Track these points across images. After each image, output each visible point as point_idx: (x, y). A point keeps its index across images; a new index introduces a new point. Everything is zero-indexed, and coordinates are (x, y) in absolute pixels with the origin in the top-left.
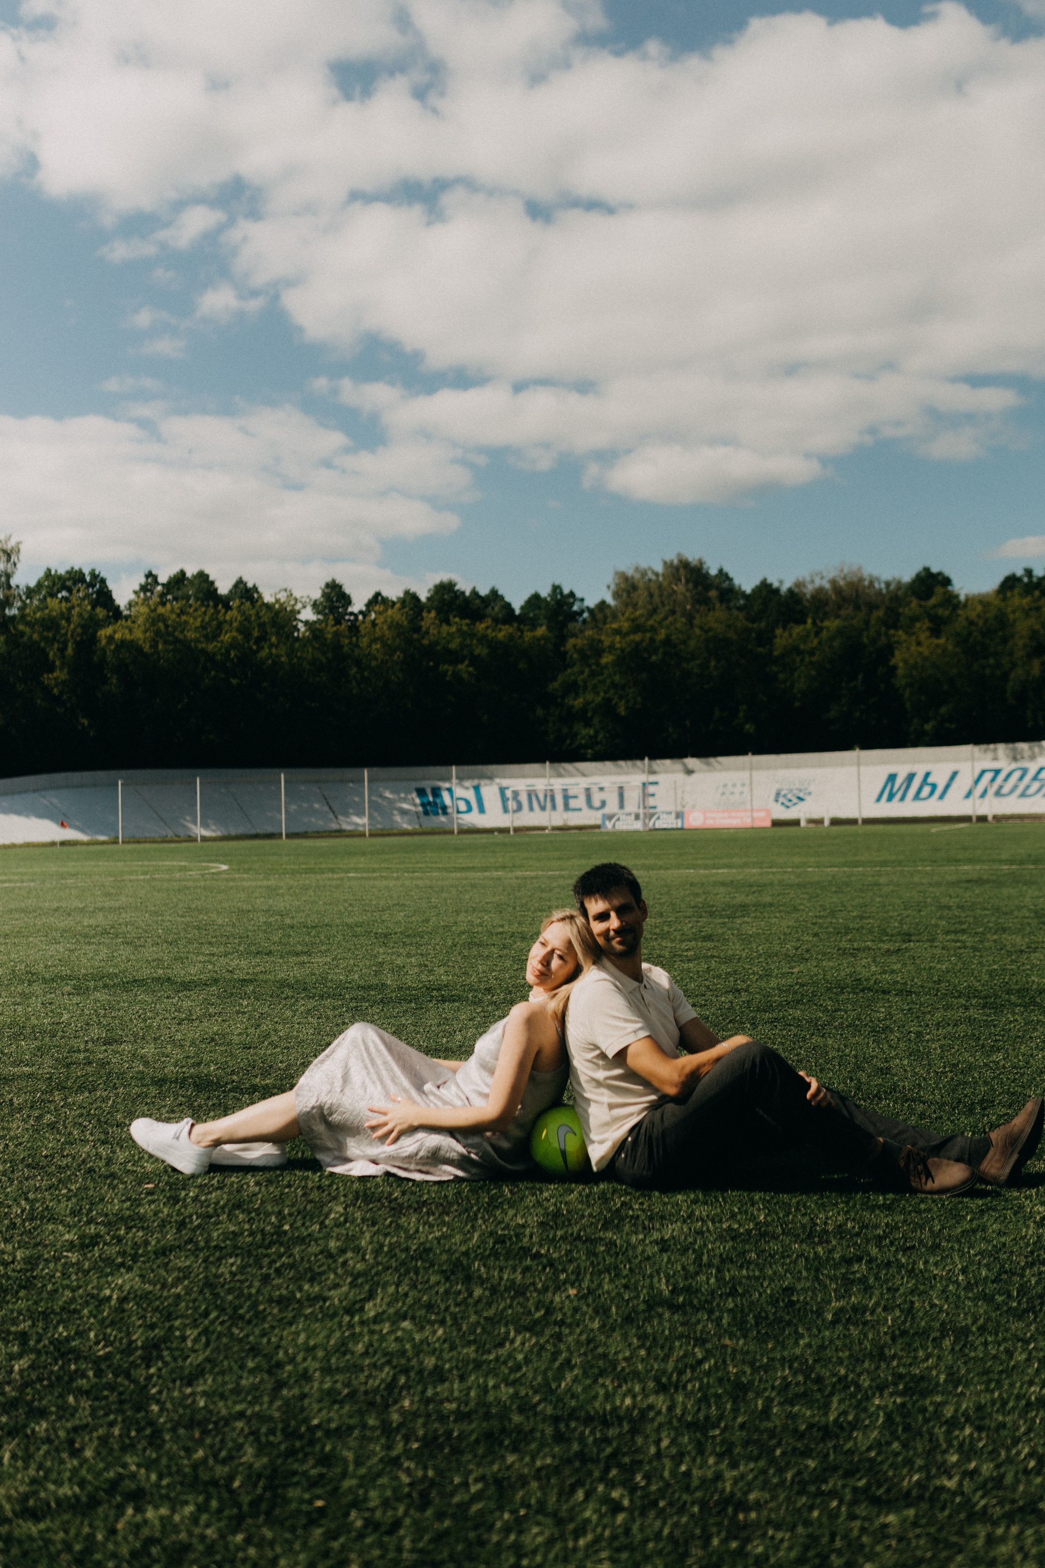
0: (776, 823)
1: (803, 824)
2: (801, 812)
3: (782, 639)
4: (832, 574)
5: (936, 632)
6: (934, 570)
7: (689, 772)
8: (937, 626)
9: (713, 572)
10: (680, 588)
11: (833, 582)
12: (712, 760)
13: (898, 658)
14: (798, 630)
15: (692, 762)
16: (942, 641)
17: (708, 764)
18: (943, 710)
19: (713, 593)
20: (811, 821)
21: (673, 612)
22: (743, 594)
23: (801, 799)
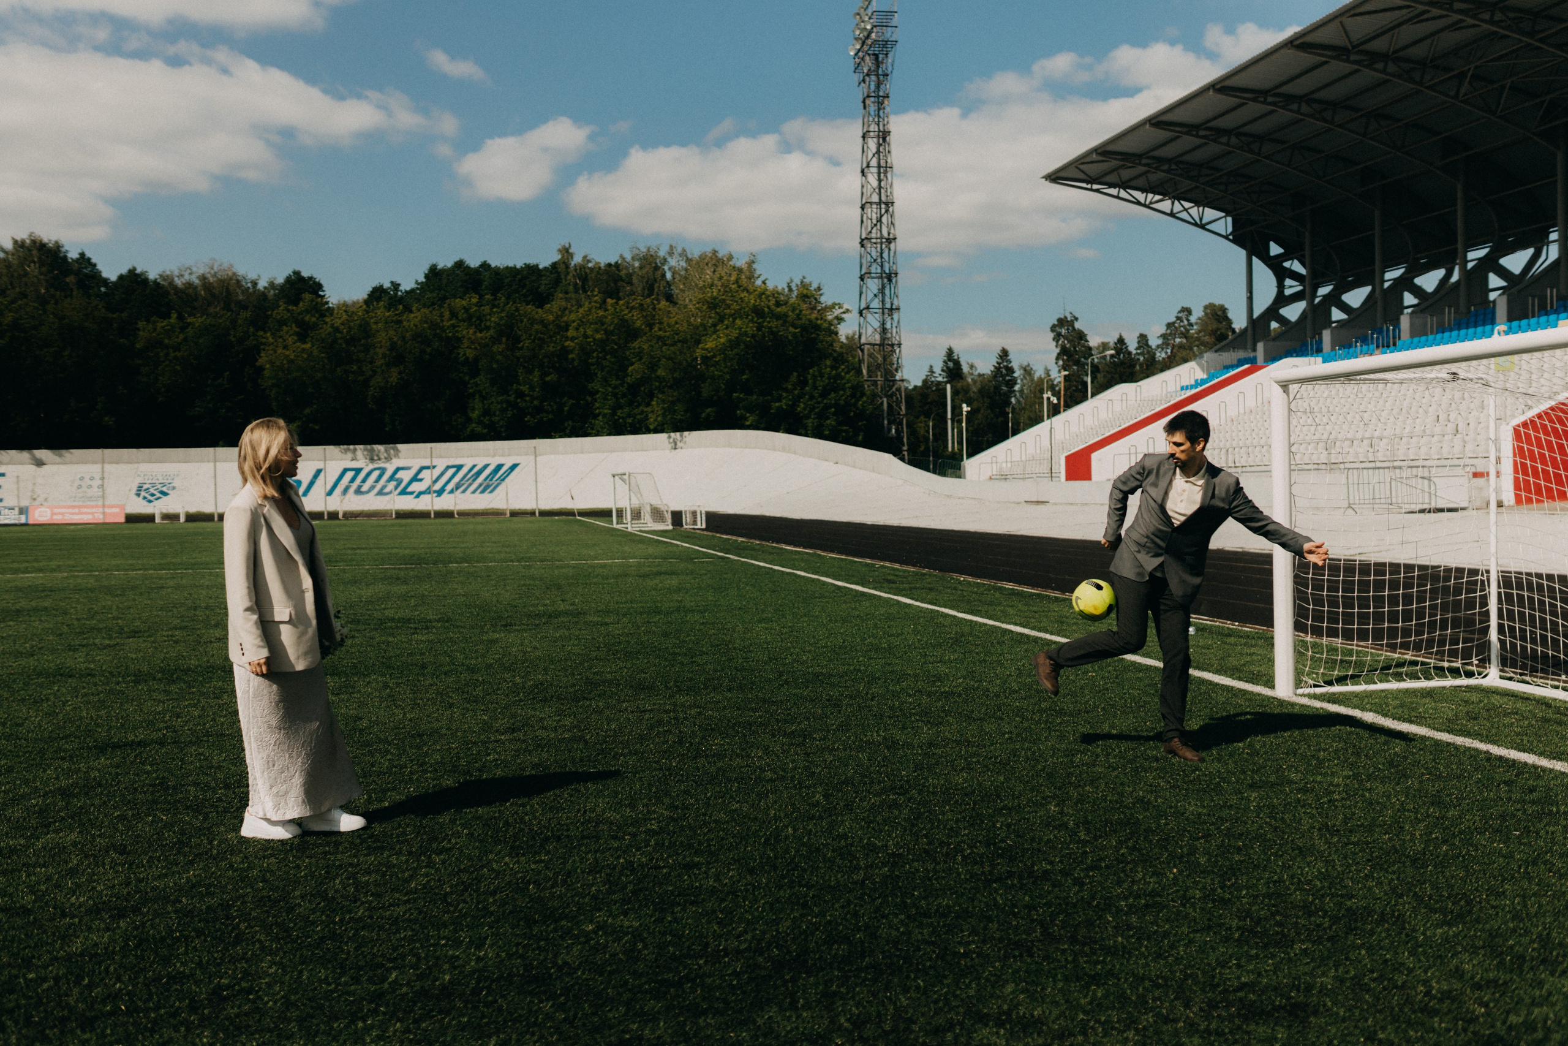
0: (131, 519)
1: (158, 520)
2: (157, 508)
3: (145, 331)
4: (201, 270)
5: (302, 337)
6: (305, 274)
7: (40, 463)
8: (304, 332)
9: (73, 255)
10: (32, 269)
11: (203, 278)
12: (64, 452)
13: (263, 360)
14: (161, 324)
15: (42, 454)
16: (308, 346)
17: (60, 456)
18: (307, 411)
19: (71, 279)
20: (166, 517)
21: (24, 295)
22: (105, 282)
23: (165, 494)
